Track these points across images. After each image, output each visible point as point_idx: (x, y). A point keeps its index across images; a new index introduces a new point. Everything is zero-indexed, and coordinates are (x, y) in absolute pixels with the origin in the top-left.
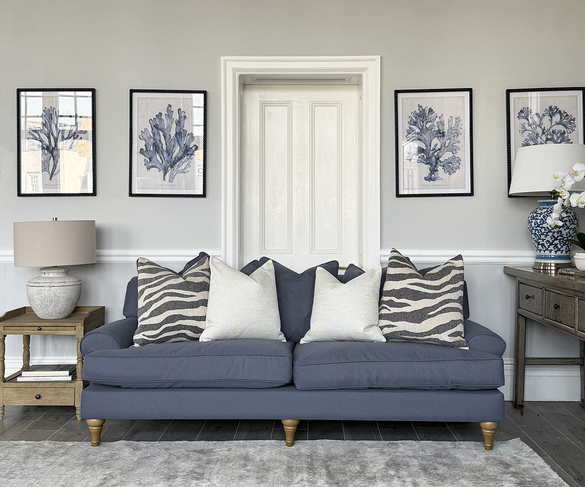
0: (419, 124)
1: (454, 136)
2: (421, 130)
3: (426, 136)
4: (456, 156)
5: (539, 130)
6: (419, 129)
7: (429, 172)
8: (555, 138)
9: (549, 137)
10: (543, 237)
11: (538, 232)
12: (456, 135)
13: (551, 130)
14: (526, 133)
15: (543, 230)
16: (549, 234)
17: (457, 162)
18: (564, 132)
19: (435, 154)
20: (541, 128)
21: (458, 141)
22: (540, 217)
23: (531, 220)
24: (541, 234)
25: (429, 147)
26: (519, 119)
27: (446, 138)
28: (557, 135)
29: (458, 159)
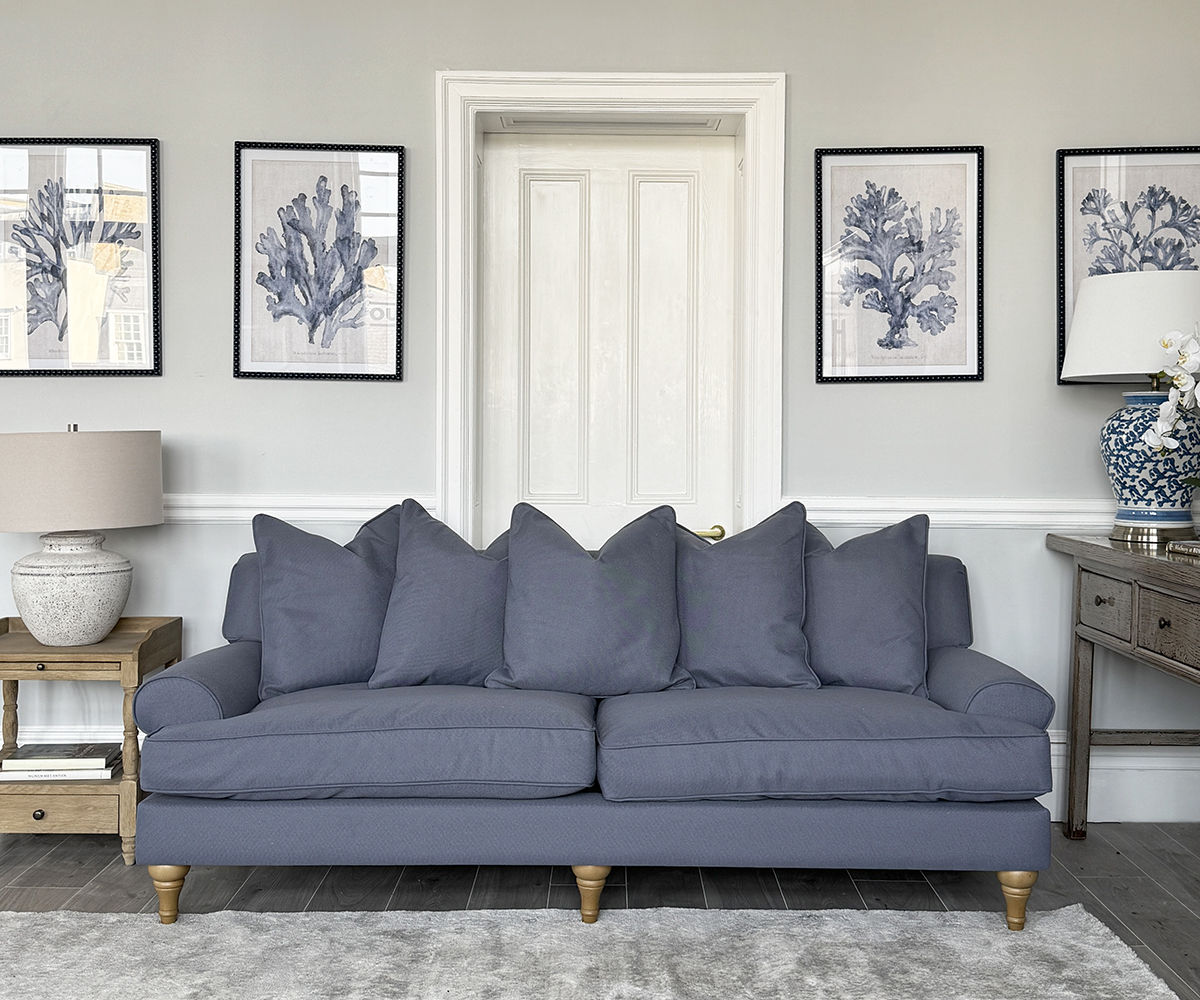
0: (868, 224)
1: (943, 251)
2: (873, 236)
3: (882, 251)
4: (947, 293)
5: (1127, 240)
6: (869, 234)
7: (889, 328)
8: (1161, 255)
9: (1149, 254)
10: (1133, 471)
11: (1124, 461)
12: (947, 247)
13: (1152, 240)
14: (1099, 245)
15: (1133, 457)
16: (1146, 465)
17: (950, 307)
18: (1180, 244)
19: (902, 289)
20: (1131, 234)
21: (951, 261)
22: (1127, 427)
23: (1109, 434)
24: (1130, 466)
25: (888, 274)
26: (1084, 214)
27: (925, 254)
28: (1165, 249)
29: (951, 300)
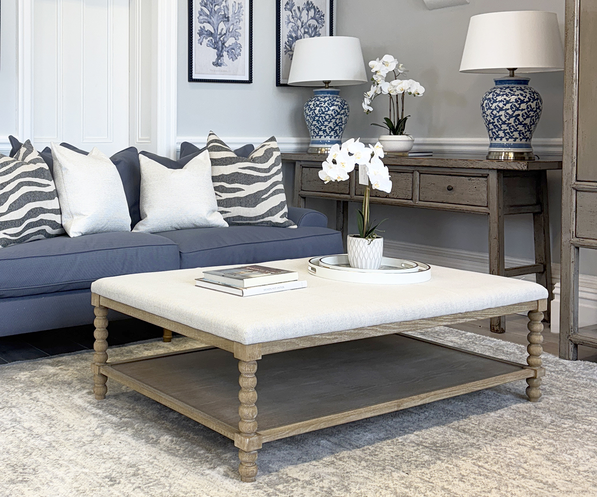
0: (209, 6)
1: (237, 22)
2: (211, 12)
3: (214, 20)
4: (238, 42)
5: (299, 23)
6: (209, 11)
7: (216, 57)
8: (310, 31)
9: (306, 30)
12: (238, 21)
13: (307, 24)
14: (291, 24)
17: (239, 48)
18: (317, 27)
19: (222, 39)
20: (301, 21)
21: (240, 27)
25: (216, 31)
26: (286, 10)
27: (230, 23)
28: (311, 29)
29: (239, 45)
